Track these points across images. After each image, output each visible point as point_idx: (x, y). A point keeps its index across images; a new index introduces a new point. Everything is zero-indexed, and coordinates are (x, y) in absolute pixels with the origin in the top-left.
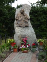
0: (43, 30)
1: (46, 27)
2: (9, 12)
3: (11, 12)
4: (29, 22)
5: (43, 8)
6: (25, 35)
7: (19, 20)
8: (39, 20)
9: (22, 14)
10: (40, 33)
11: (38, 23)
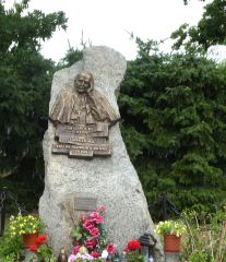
0: (197, 180)
1: (211, 163)
2: (28, 81)
3: (35, 84)
4: (116, 136)
5: (196, 66)
6: (93, 201)
7: (67, 124)
8: (179, 126)
9: (80, 93)
10: (181, 195)
11: (173, 140)
